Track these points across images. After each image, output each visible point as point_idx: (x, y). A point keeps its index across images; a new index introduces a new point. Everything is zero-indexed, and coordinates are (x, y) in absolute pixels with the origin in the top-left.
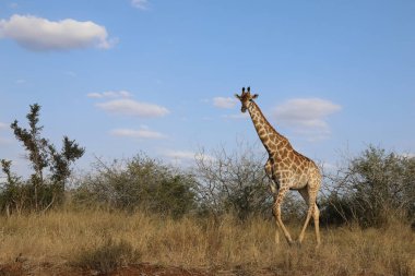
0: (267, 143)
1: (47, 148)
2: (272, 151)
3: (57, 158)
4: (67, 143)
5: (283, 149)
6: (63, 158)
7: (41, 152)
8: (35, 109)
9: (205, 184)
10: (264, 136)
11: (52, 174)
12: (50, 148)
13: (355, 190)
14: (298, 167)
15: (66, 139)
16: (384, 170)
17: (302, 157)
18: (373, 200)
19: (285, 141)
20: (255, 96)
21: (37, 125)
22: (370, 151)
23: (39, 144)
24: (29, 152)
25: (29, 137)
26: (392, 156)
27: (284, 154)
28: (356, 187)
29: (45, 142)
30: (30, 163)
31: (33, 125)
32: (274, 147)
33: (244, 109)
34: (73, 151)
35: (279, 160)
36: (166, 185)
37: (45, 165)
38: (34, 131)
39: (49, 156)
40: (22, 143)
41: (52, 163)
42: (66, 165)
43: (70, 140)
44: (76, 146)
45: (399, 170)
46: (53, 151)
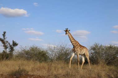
0: (73, 43)
1: (8, 43)
2: (74, 45)
3: (11, 46)
4: (13, 42)
5: (77, 44)
6: (12, 46)
7: (6, 44)
8: (5, 33)
9: (51, 53)
10: (72, 41)
11: (9, 50)
12: (9, 43)
13: (91, 55)
14: (81, 49)
15: (13, 41)
16: (99, 49)
17: (82, 46)
18: (96, 57)
19: (77, 42)
20: (69, 30)
21: (5, 37)
22: (95, 44)
23: (6, 42)
24: (3, 44)
25: (3, 40)
26: (101, 45)
27: (77, 45)
28: (91, 54)
29: (7, 42)
30: (3, 47)
31: (4, 37)
32: (74, 44)
33: (66, 34)
34: (15, 44)
35: (75, 47)
36: (40, 53)
37: (7, 48)
38: (4, 39)
39: (9, 46)
40: (1, 42)
41: (9, 48)
42: (13, 48)
43: (14, 41)
44: (16, 43)
45: (103, 49)
46: (10, 44)
